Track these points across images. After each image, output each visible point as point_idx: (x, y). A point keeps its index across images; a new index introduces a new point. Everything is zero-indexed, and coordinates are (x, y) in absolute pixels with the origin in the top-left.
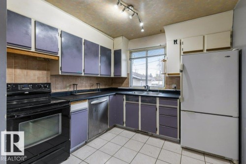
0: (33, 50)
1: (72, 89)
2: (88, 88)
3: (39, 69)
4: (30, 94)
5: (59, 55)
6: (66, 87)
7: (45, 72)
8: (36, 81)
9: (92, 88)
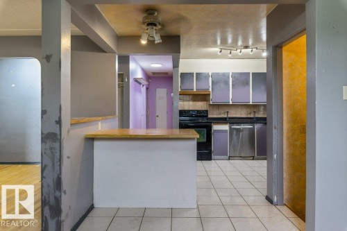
0: (195, 90)
1: (226, 116)
2: (244, 116)
3: (202, 101)
4: (196, 116)
5: (210, 90)
6: (221, 114)
7: (205, 103)
8: (200, 109)
9: (249, 116)
